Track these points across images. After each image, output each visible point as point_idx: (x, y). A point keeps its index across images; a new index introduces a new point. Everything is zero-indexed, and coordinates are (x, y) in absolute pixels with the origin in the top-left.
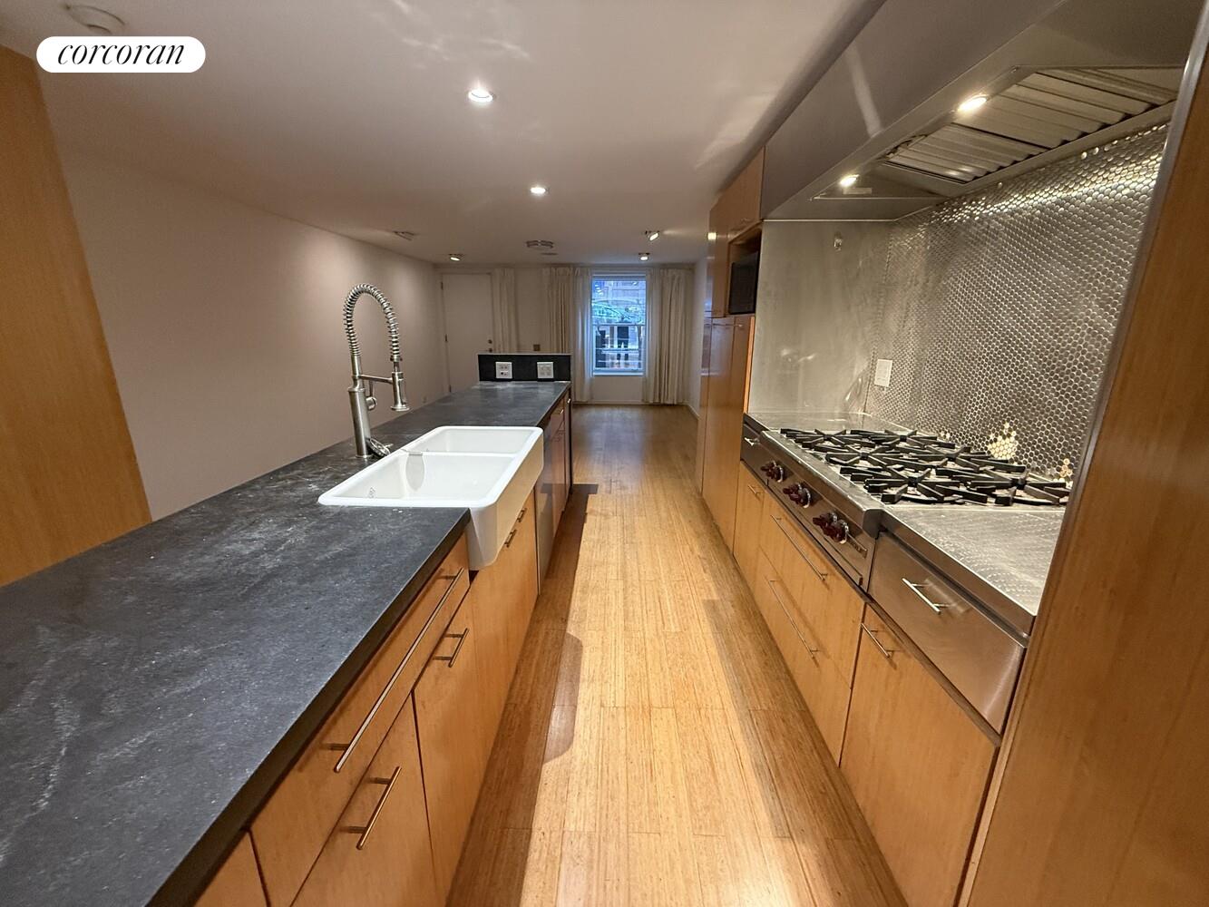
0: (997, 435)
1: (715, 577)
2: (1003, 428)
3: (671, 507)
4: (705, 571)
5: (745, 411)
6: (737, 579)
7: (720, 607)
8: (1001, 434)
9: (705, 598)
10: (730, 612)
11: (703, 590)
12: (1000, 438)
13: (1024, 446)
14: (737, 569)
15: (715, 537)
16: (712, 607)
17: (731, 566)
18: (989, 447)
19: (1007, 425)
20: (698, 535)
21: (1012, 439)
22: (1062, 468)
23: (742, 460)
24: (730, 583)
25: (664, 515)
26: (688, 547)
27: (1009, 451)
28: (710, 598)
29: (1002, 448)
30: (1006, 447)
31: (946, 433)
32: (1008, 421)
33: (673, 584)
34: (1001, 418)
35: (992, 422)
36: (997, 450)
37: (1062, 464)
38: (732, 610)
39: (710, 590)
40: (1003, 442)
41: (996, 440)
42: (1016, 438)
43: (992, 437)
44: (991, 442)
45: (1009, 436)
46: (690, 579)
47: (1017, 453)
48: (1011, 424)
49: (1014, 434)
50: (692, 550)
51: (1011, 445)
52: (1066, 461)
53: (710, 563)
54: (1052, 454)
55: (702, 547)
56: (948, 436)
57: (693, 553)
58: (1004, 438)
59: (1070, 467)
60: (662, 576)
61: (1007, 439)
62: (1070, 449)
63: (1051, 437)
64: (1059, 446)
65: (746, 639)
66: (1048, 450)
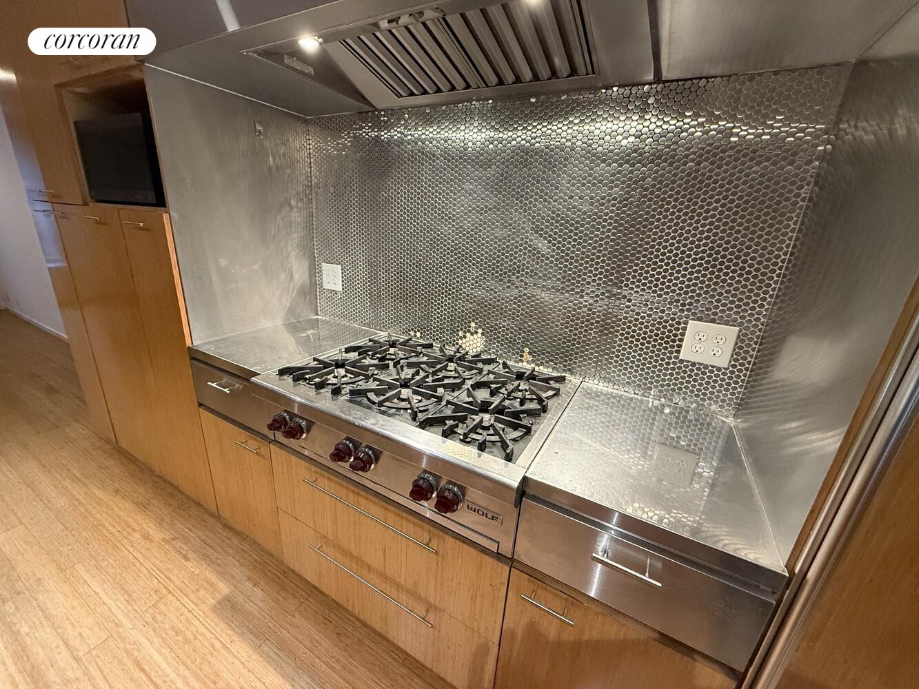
0: (465, 332)
1: (205, 557)
2: (470, 327)
3: (67, 483)
4: (186, 558)
5: (188, 344)
6: (235, 541)
7: (240, 599)
8: (469, 331)
9: (213, 602)
10: (257, 598)
11: (202, 592)
12: (468, 335)
13: (490, 340)
14: (227, 526)
15: (172, 495)
16: (229, 608)
17: (219, 528)
18: (460, 342)
19: (473, 325)
20: (143, 506)
21: (479, 335)
22: (524, 354)
23: (200, 405)
24: (231, 551)
25: (61, 502)
26: (137, 536)
27: (478, 344)
28: (219, 597)
29: (471, 343)
30: (475, 341)
31: (415, 332)
32: (473, 320)
33: (148, 617)
34: (466, 319)
35: (458, 321)
36: (468, 344)
37: (524, 352)
38: (258, 591)
39: (211, 584)
40: (472, 338)
41: (465, 337)
42: (483, 334)
43: (461, 334)
44: (461, 338)
45: (476, 333)
46: (171, 587)
47: (485, 346)
48: (476, 324)
49: (480, 331)
50: (147, 537)
51: (479, 340)
52: (527, 350)
53: (186, 541)
54: (514, 345)
55: (160, 522)
56: (418, 334)
57: (151, 541)
58: (472, 334)
59: (529, 353)
60: (121, 617)
61: (475, 336)
62: (528, 341)
63: (511, 332)
64: (519, 339)
65: (299, 620)
66: (510, 342)
